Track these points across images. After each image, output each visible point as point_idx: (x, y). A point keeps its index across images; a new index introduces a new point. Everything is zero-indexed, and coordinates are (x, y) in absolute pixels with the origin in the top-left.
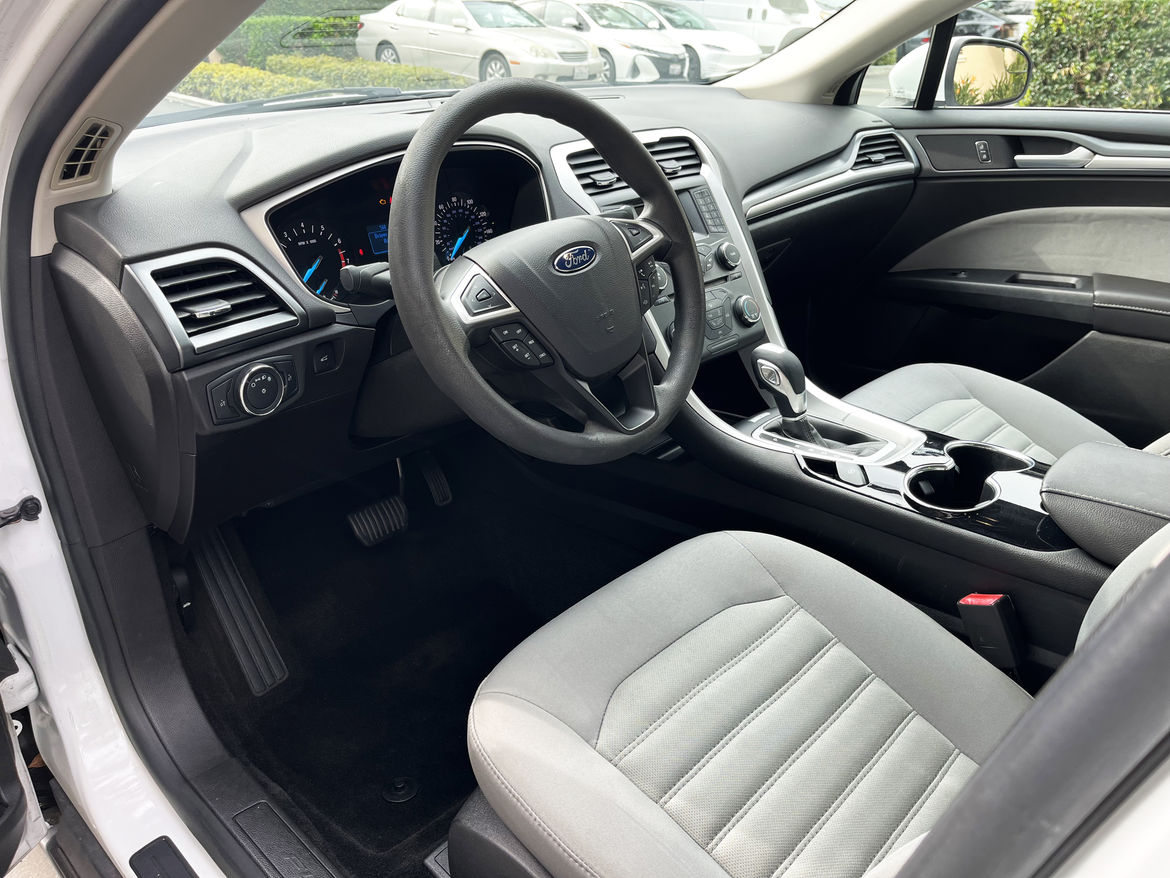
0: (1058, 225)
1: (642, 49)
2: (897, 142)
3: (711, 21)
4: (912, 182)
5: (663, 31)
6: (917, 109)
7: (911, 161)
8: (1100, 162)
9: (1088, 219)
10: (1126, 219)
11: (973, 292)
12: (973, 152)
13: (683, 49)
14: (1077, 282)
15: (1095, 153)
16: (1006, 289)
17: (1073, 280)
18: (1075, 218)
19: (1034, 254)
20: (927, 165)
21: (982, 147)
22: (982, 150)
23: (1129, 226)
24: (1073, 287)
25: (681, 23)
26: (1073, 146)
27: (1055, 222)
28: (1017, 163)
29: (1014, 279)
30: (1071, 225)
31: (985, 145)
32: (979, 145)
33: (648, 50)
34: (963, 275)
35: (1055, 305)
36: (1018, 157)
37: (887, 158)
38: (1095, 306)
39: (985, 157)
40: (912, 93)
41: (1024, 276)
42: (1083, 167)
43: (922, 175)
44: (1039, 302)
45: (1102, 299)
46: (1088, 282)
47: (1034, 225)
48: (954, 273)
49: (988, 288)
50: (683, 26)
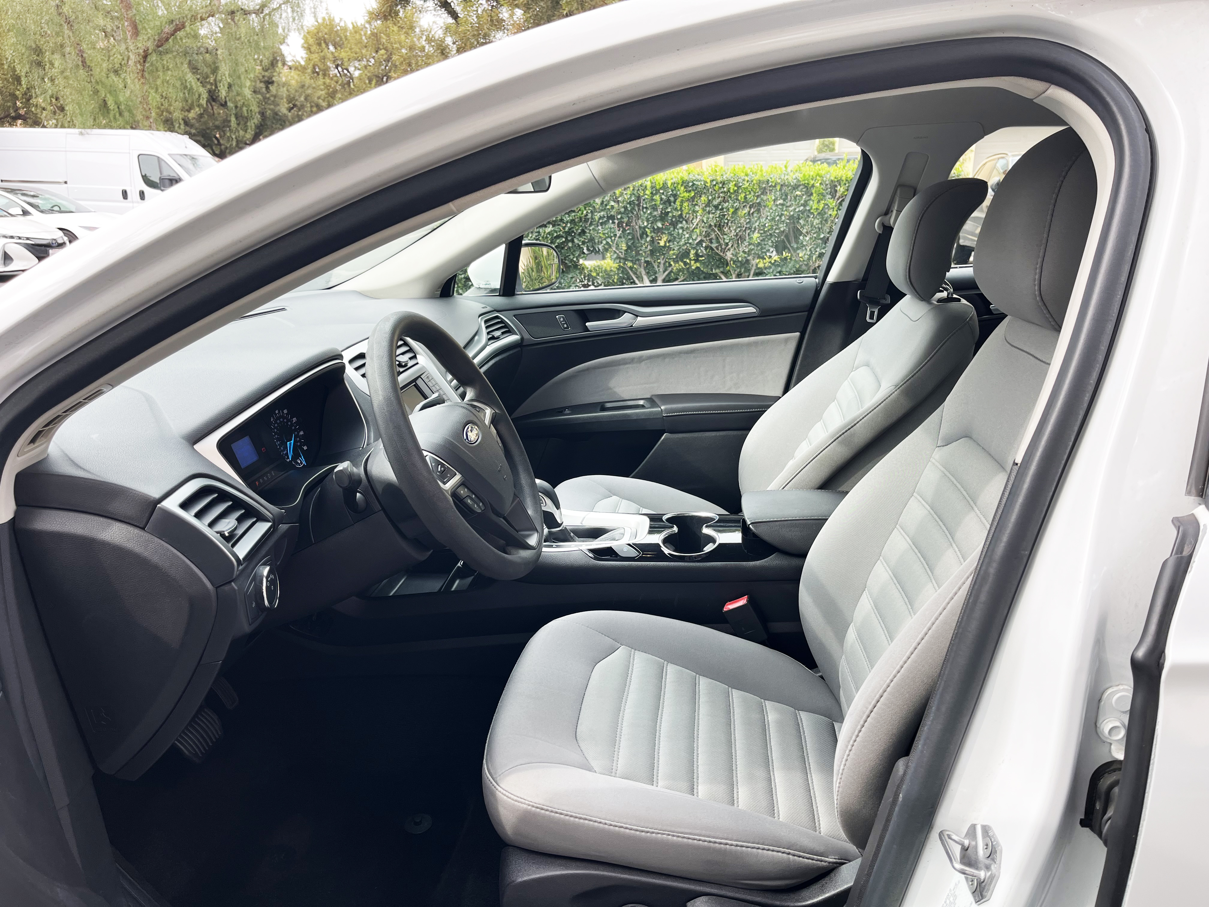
0: (622, 367)
1: (12, 237)
2: (502, 322)
3: (82, 203)
4: (519, 349)
5: (28, 217)
6: (503, 295)
7: (517, 334)
8: (641, 321)
9: (641, 360)
10: (664, 356)
11: (581, 422)
12: (556, 322)
13: (61, 233)
14: (644, 403)
15: (637, 316)
16: (603, 416)
17: (641, 402)
18: (632, 361)
19: (610, 389)
20: (527, 336)
21: (562, 319)
22: (562, 321)
23: (667, 360)
24: (643, 406)
25: (49, 207)
26: (621, 314)
27: (620, 365)
28: (588, 327)
29: (603, 409)
30: (630, 366)
31: (563, 317)
32: (560, 318)
33: (20, 238)
34: (567, 411)
35: (637, 421)
36: (587, 324)
37: (503, 333)
38: (664, 416)
39: (565, 326)
40: (496, 283)
41: (608, 405)
42: (632, 326)
43: (524, 344)
44: (626, 420)
45: (667, 411)
46: (652, 401)
47: (607, 369)
48: (560, 411)
49: (590, 417)
50: (51, 211)
